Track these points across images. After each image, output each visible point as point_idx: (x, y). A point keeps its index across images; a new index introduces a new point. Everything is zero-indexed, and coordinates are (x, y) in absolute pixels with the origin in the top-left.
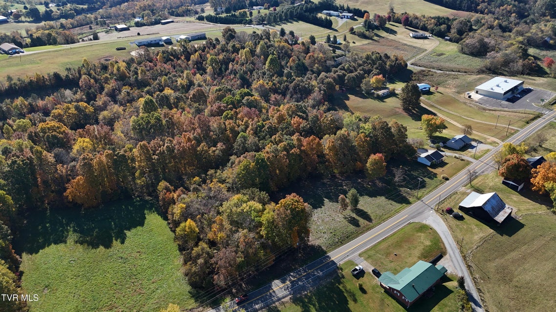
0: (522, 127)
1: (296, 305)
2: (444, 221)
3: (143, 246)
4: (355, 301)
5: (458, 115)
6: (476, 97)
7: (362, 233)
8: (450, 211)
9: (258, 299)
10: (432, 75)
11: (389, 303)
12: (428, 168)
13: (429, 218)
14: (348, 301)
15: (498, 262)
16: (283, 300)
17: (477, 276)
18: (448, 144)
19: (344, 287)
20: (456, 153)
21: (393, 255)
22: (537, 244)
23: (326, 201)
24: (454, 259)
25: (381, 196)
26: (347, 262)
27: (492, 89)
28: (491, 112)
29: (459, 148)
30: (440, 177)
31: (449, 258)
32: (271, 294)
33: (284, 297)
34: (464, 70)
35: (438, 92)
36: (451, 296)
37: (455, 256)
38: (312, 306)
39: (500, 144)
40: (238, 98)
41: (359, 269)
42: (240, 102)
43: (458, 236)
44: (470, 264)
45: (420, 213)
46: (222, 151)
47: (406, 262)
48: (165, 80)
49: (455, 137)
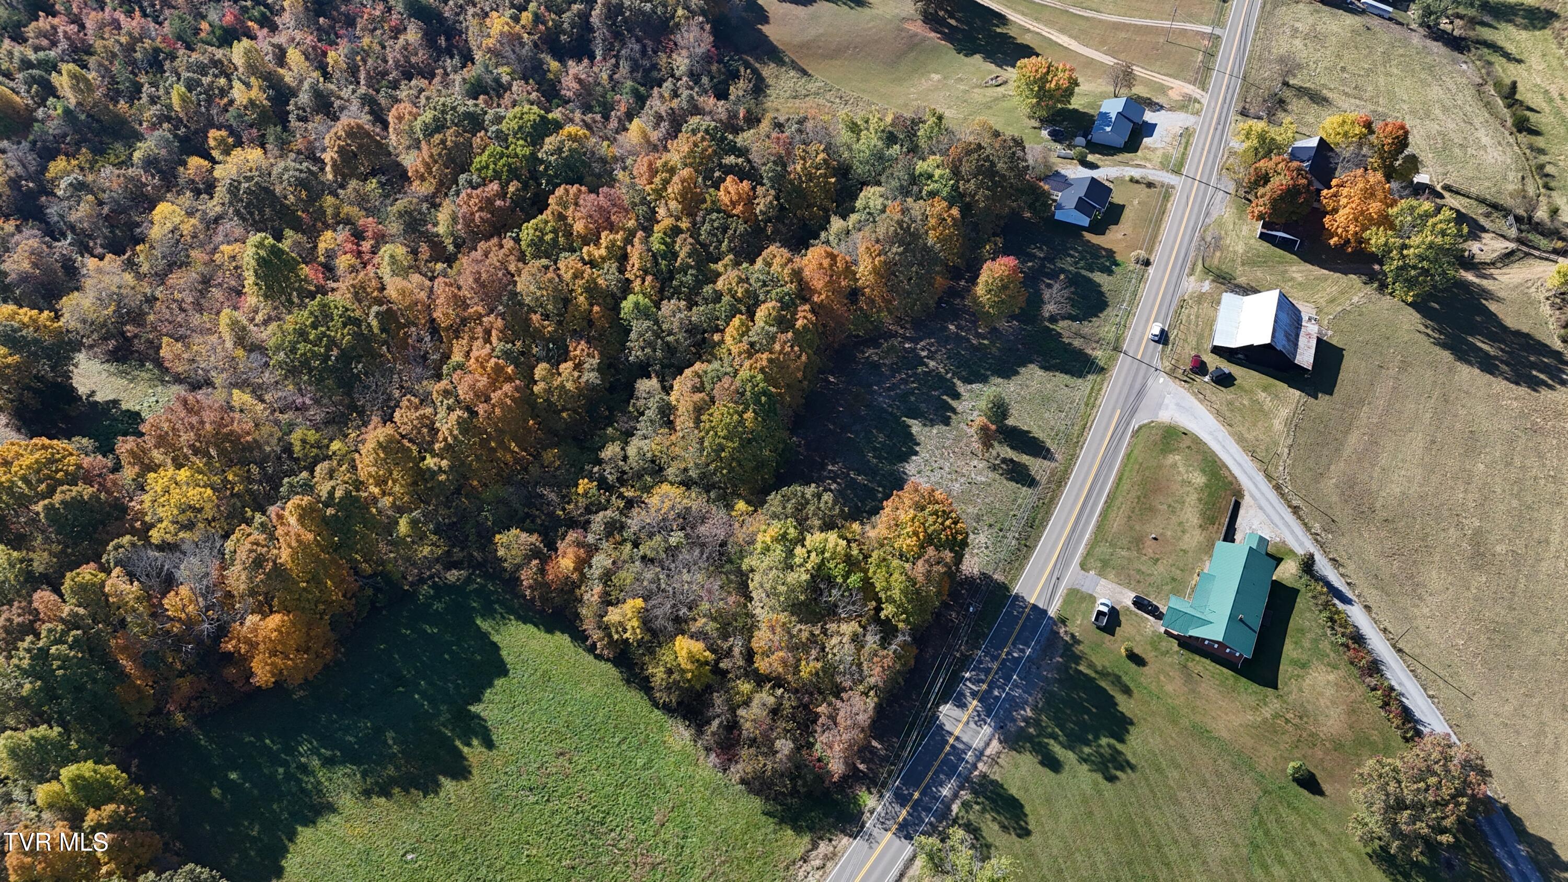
0: (1219, 21)
1: (1020, 752)
2: (1201, 402)
3: (557, 732)
4: (1127, 691)
7: (1053, 501)
8: (1199, 368)
9: (936, 773)
11: (1199, 668)
12: (1088, 236)
13: (1166, 401)
14: (1112, 697)
15: (1336, 473)
16: (988, 752)
17: (1317, 527)
18: (1096, 137)
19: (1091, 665)
20: (1126, 164)
21: (1149, 542)
22: (1382, 390)
23: (916, 427)
24: (1263, 503)
25: (1024, 364)
26: (1067, 595)
29: (1120, 141)
30: (1128, 257)
31: (1252, 502)
32: (953, 746)
33: (987, 744)
36: (1299, 603)
37: (1263, 494)
38: (1052, 742)
39: (1205, 102)
40: (521, 148)
41: (1105, 609)
42: (533, 159)
43: (1247, 436)
44: (1295, 503)
45: (1141, 394)
46: (600, 369)
47: (1185, 552)
48: (183, 99)
49: (1103, 110)
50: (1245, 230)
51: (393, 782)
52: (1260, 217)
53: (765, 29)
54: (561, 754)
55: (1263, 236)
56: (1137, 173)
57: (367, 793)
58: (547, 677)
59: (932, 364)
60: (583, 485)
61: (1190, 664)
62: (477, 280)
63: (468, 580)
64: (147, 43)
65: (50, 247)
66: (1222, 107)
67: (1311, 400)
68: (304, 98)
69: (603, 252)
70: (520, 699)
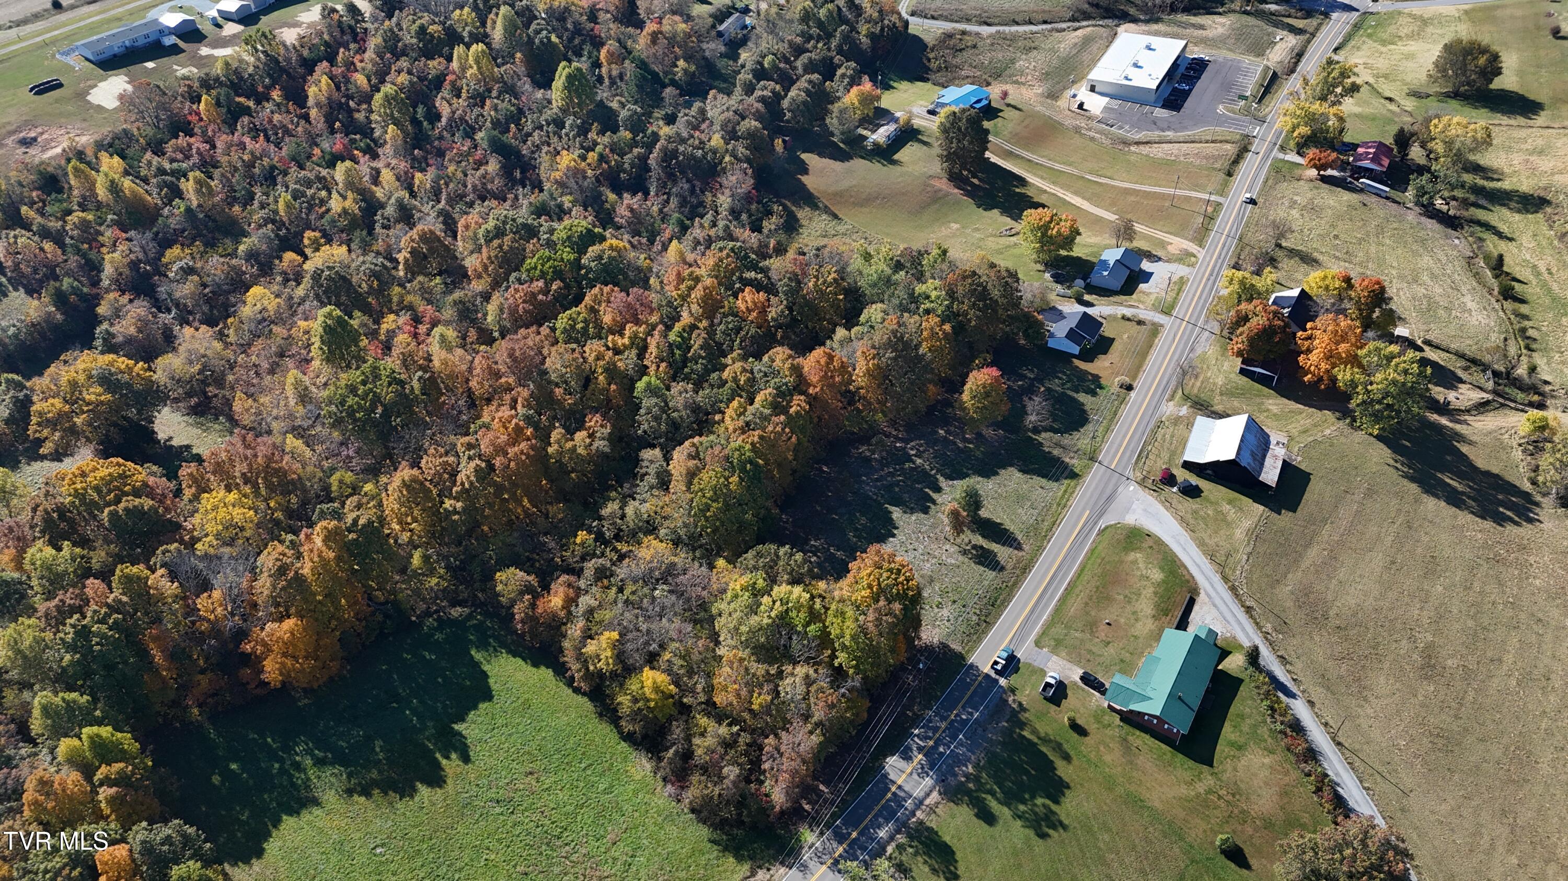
0: (1222, 192)
1: (957, 804)
2: (1165, 507)
4: (1067, 758)
5: (1076, 172)
6: (1096, 104)
7: (1016, 585)
8: (1169, 479)
9: (876, 816)
10: (975, 46)
11: (1138, 742)
12: (1077, 362)
13: (1134, 506)
14: (1052, 762)
15: (1293, 580)
16: (927, 802)
17: (1268, 627)
18: (1094, 279)
19: (1034, 732)
20: (1121, 304)
21: (1103, 627)
22: (1345, 513)
23: (896, 513)
24: (1218, 602)
25: (1004, 467)
27: (1126, 78)
28: (1145, 150)
29: (1117, 285)
30: (1113, 383)
31: (1207, 600)
32: (894, 794)
33: (928, 795)
34: (1040, 17)
35: (1008, 105)
36: (1242, 690)
37: (1217, 593)
38: (989, 797)
39: (1201, 256)
40: (568, 255)
41: (1053, 681)
42: (577, 264)
43: (1207, 541)
44: (1248, 603)
45: (1110, 498)
46: (610, 438)
47: (1135, 637)
48: (288, 206)
49: (1103, 258)
50: (1226, 366)
51: (375, 784)
52: (1239, 353)
53: (804, 179)
54: (531, 773)
55: (1243, 372)
56: (1128, 312)
57: (350, 792)
58: (527, 705)
59: (919, 461)
60: (582, 536)
61: (1130, 738)
62: (511, 355)
63: (470, 616)
64: (266, 162)
65: (155, 317)
66: (1216, 261)
67: (1274, 515)
68: (390, 210)
69: (626, 341)
70: (500, 722)
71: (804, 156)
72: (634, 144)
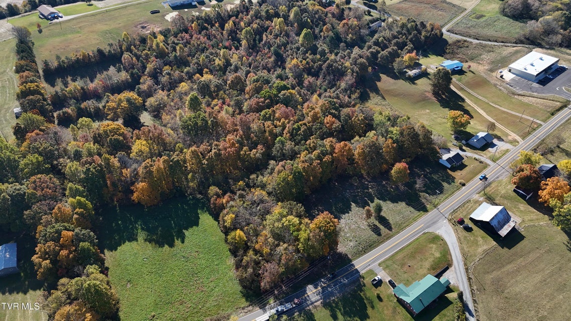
0: (545, 121)
1: (326, 309)
2: (455, 232)
3: (199, 246)
4: (373, 307)
5: (487, 101)
6: (508, 76)
7: (383, 242)
8: (461, 222)
10: (467, 47)
11: (400, 311)
12: (448, 171)
13: (442, 228)
14: (367, 307)
15: (495, 274)
16: (315, 304)
17: (475, 288)
18: (470, 142)
19: (365, 294)
20: (477, 154)
21: (406, 266)
22: (532, 256)
23: (353, 206)
24: (458, 272)
25: (402, 201)
26: (369, 271)
27: (525, 69)
28: (520, 98)
29: (479, 146)
30: (458, 181)
31: (454, 270)
32: (305, 298)
33: (316, 302)
34: (501, 40)
35: (470, 71)
36: (450, 307)
37: (459, 269)
38: (338, 311)
39: (521, 143)
40: (275, 92)
41: (377, 279)
43: (465, 249)
44: (470, 276)
45: (434, 223)
47: (417, 274)
48: (203, 60)
49: (478, 135)
50: (509, 187)
51: (154, 240)
52: (515, 183)
53: (378, 84)
54: (197, 252)
55: (515, 191)
56: (477, 157)
57: (146, 240)
58: (205, 231)
59: (370, 190)
60: (241, 183)
61: (397, 308)
63: (202, 199)
65: (154, 86)
66: (527, 146)
67: (500, 248)
68: (232, 67)
69: (280, 124)
71: (381, 75)
72: (319, 60)
